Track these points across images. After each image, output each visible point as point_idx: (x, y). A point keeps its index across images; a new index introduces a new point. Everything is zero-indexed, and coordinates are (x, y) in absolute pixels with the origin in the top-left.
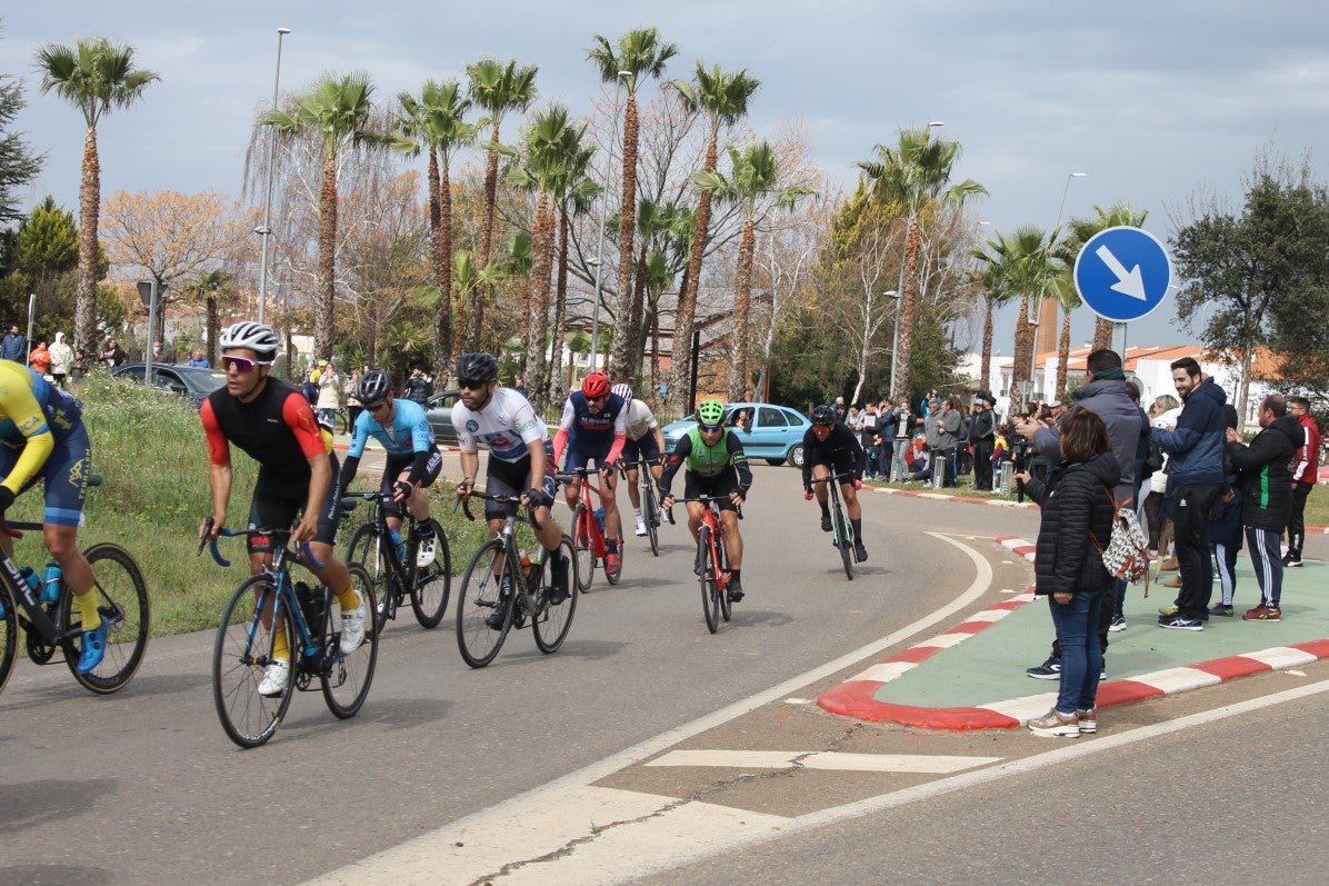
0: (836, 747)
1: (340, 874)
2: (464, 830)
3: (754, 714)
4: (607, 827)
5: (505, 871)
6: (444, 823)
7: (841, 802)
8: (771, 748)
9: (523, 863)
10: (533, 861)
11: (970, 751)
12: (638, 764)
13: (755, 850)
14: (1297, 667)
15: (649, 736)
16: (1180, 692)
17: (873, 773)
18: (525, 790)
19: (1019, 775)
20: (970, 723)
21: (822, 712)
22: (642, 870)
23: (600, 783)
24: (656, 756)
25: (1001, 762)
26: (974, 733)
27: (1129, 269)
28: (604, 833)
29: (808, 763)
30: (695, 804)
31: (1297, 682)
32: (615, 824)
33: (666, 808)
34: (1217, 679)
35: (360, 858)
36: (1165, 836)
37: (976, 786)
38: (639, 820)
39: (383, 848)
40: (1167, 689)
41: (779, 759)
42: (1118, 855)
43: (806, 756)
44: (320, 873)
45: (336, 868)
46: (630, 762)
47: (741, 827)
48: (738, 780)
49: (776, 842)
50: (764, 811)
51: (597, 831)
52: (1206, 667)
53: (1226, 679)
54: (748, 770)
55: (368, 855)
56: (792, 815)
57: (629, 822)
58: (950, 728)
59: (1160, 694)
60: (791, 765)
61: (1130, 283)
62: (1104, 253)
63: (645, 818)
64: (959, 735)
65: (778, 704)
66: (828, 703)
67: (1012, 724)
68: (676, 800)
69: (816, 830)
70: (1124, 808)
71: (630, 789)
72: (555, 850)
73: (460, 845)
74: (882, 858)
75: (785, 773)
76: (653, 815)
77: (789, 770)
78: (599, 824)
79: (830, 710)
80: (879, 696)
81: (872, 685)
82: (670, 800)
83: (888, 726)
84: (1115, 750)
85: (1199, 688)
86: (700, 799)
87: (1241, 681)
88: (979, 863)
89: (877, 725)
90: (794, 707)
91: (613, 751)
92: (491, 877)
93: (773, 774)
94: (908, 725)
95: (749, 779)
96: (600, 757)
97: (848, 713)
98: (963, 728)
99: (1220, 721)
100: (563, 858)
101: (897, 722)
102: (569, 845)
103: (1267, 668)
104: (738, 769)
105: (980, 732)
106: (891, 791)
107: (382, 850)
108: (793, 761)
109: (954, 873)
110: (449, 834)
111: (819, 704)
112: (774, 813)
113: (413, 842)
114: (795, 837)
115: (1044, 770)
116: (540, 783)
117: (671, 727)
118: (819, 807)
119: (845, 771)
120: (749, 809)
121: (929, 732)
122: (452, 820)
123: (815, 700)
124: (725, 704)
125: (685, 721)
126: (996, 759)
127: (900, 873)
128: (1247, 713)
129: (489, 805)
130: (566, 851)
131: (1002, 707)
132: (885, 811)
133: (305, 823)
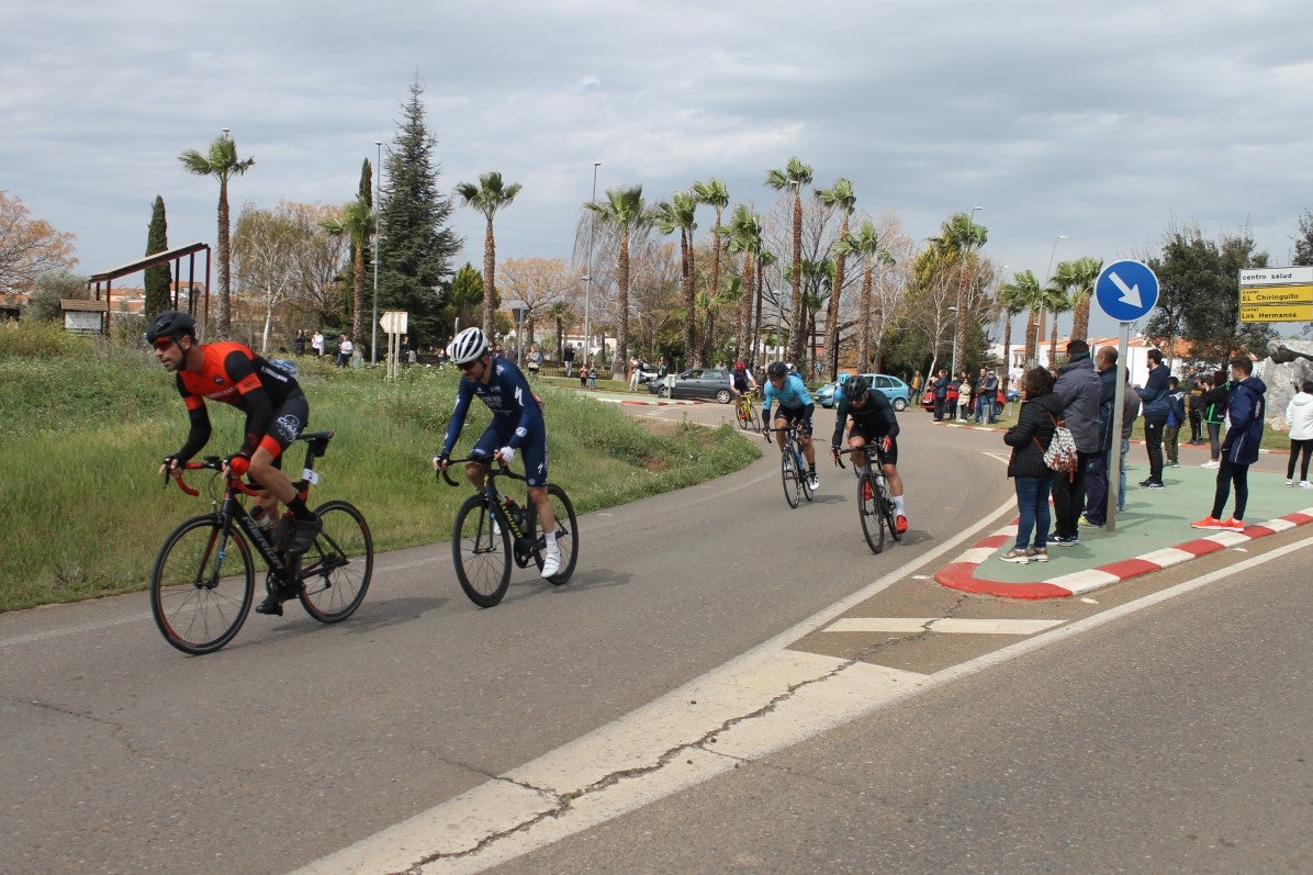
0: (952, 614)
1: (605, 730)
2: (696, 690)
3: (893, 587)
4: (799, 686)
5: (726, 727)
6: (683, 683)
7: (962, 660)
8: (908, 616)
9: (739, 719)
10: (746, 717)
11: (1042, 616)
12: (818, 630)
13: (906, 704)
14: (1240, 545)
15: (824, 606)
16: (1170, 566)
17: (979, 635)
18: (740, 653)
19: (1079, 635)
20: (1040, 594)
21: (938, 586)
22: (824, 724)
23: (792, 647)
24: (829, 623)
25: (1064, 624)
26: (1043, 601)
27: (1131, 287)
28: (797, 691)
29: (935, 627)
30: (859, 664)
31: (1243, 557)
32: (805, 683)
33: (840, 668)
34: (1192, 556)
35: (622, 714)
36: (1192, 685)
37: (1053, 644)
38: (821, 679)
39: (640, 705)
40: (1162, 565)
41: (913, 625)
42: (1164, 703)
43: (932, 622)
44: (592, 729)
45: (604, 723)
46: (813, 629)
47: (894, 683)
48: (888, 643)
49: (920, 697)
50: (908, 669)
51: (792, 690)
52: (1185, 547)
53: (1198, 556)
54: (894, 634)
55: (627, 711)
56: (929, 673)
57: (814, 681)
58: (1027, 598)
59: (1159, 568)
60: (923, 630)
61: (1132, 297)
62: (1114, 277)
63: (826, 677)
64: (1033, 602)
65: (908, 579)
66: (943, 580)
67: (1068, 594)
68: (846, 661)
69: (947, 686)
70: (1157, 661)
71: (814, 652)
72: (762, 707)
73: (694, 703)
74: (997, 710)
75: (920, 636)
76: (833, 674)
77: (923, 633)
78: (793, 684)
79: (944, 585)
80: (977, 574)
81: (970, 566)
82: (842, 661)
83: (985, 597)
84: (1140, 612)
85: (1182, 562)
86: (861, 659)
87: (1208, 556)
88: (1066, 713)
89: (977, 596)
90: (919, 581)
91: (800, 619)
92: (715, 733)
93: (912, 637)
94: (998, 596)
95: (895, 642)
96: (791, 624)
97: (956, 587)
98: (1035, 598)
99: (1202, 588)
100: (768, 714)
101: (990, 594)
102: (772, 702)
103: (1222, 547)
104: (887, 633)
105: (1047, 601)
106: (995, 650)
107: (637, 708)
108: (924, 626)
109: (1051, 722)
110: (685, 693)
111: (935, 579)
112: (916, 671)
113: (660, 699)
114: (932, 692)
115: (1095, 629)
116: (751, 647)
117: (838, 599)
118: (948, 665)
119: (961, 634)
120: (897, 668)
121: (1012, 601)
122: (689, 680)
123: (933, 576)
124: (873, 579)
125: (848, 594)
126: (1061, 622)
127: (1012, 723)
128: (1219, 581)
129: (716, 666)
130: (769, 708)
131: (1059, 582)
132: (994, 667)
133: (586, 682)
